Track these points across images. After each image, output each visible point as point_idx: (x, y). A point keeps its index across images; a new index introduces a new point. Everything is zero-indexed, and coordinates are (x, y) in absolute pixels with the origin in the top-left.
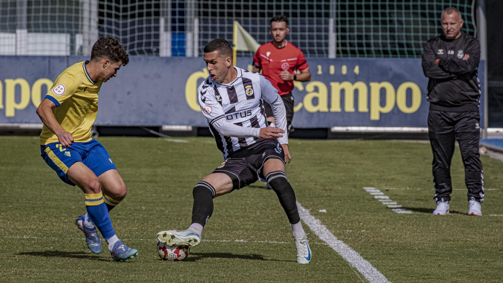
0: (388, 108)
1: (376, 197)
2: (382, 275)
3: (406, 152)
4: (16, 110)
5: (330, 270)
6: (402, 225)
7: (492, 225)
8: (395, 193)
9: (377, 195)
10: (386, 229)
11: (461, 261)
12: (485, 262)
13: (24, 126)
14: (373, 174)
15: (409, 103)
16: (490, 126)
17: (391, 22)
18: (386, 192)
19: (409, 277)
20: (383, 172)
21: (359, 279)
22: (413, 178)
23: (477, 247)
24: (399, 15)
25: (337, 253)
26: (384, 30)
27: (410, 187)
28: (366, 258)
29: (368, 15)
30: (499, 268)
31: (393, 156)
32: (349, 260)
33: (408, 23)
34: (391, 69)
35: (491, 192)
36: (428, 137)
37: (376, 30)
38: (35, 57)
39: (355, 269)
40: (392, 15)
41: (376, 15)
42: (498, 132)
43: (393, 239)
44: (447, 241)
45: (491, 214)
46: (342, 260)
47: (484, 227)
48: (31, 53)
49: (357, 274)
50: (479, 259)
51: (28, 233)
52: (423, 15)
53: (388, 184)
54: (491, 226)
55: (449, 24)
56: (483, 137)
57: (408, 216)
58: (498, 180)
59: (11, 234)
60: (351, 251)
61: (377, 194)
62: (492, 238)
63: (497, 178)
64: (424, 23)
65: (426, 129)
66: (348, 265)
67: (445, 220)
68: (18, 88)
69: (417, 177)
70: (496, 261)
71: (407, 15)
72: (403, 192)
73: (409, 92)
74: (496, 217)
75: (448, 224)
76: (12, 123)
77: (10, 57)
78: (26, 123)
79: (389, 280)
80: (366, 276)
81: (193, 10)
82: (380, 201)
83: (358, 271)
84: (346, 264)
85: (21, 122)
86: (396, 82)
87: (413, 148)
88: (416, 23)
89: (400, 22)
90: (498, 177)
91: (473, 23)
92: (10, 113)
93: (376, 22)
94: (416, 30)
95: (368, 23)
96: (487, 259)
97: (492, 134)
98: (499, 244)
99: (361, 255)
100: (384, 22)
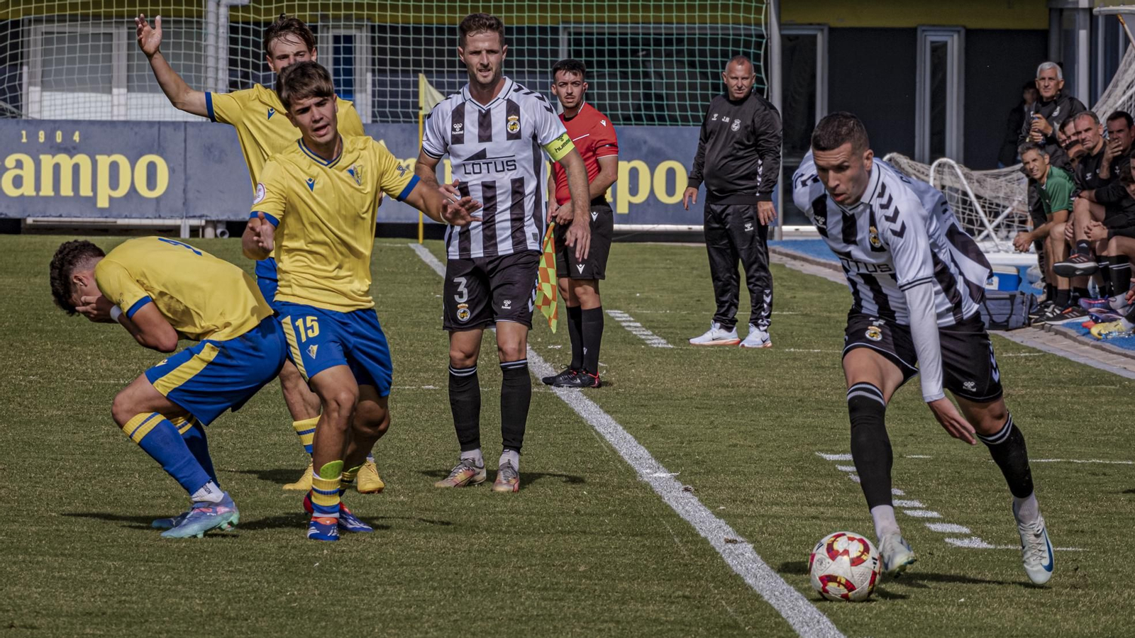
0: (641, 197)
1: (624, 324)
2: (630, 436)
3: (667, 260)
4: (111, 199)
5: (557, 429)
6: (659, 363)
7: (787, 363)
8: (650, 319)
9: (624, 321)
10: (636, 371)
11: (743, 415)
12: (778, 417)
13: (121, 222)
14: (619, 291)
15: (671, 190)
16: (785, 223)
17: (646, 75)
18: (637, 317)
19: (668, 438)
20: (633, 288)
21: (597, 442)
22: (676, 296)
23: (765, 396)
24: (658, 64)
25: (567, 404)
26: (636, 86)
27: (670, 310)
28: (607, 412)
29: (612, 65)
30: (798, 427)
31: (647, 265)
32: (584, 414)
33: (670, 75)
34: (645, 142)
35: (787, 317)
36: (704, 239)
37: (624, 86)
38: (138, 123)
39: (592, 427)
40: (647, 64)
41: (624, 64)
42: (797, 230)
43: (646, 384)
44: (723, 386)
45: (787, 348)
46: (574, 414)
47: (777, 367)
48: (133, 118)
49: (594, 433)
50: (769, 414)
51: (126, 376)
52: (692, 64)
53: (641, 305)
54: (786, 366)
55: (740, 79)
56: (776, 238)
57: (669, 352)
58: (796, 300)
59: (101, 377)
60: (587, 401)
61: (624, 319)
62: (788, 382)
63: (795, 297)
64: (692, 76)
65: (700, 228)
66: (581, 422)
67: (720, 357)
68: (114, 167)
69: (681, 295)
70: (792, 416)
71: (669, 64)
72: (661, 316)
73: (671, 174)
74: (794, 353)
75: (724, 363)
76: (106, 217)
77: (102, 123)
78: (126, 217)
79: (640, 443)
80: (608, 437)
81: (364, 56)
82: (629, 329)
83: (596, 431)
84: (579, 420)
85: (119, 216)
86: (653, 160)
87: (675, 254)
88: (681, 75)
89: (659, 75)
90: (797, 295)
91: (763, 76)
92: (103, 203)
93: (624, 75)
94: (681, 86)
95: (613, 75)
96: (781, 414)
97: (789, 234)
98: (797, 392)
99: (601, 407)
100: (635, 75)
